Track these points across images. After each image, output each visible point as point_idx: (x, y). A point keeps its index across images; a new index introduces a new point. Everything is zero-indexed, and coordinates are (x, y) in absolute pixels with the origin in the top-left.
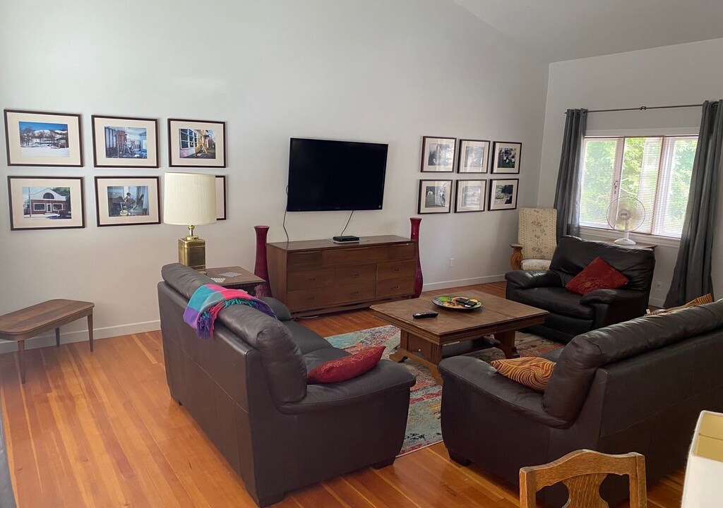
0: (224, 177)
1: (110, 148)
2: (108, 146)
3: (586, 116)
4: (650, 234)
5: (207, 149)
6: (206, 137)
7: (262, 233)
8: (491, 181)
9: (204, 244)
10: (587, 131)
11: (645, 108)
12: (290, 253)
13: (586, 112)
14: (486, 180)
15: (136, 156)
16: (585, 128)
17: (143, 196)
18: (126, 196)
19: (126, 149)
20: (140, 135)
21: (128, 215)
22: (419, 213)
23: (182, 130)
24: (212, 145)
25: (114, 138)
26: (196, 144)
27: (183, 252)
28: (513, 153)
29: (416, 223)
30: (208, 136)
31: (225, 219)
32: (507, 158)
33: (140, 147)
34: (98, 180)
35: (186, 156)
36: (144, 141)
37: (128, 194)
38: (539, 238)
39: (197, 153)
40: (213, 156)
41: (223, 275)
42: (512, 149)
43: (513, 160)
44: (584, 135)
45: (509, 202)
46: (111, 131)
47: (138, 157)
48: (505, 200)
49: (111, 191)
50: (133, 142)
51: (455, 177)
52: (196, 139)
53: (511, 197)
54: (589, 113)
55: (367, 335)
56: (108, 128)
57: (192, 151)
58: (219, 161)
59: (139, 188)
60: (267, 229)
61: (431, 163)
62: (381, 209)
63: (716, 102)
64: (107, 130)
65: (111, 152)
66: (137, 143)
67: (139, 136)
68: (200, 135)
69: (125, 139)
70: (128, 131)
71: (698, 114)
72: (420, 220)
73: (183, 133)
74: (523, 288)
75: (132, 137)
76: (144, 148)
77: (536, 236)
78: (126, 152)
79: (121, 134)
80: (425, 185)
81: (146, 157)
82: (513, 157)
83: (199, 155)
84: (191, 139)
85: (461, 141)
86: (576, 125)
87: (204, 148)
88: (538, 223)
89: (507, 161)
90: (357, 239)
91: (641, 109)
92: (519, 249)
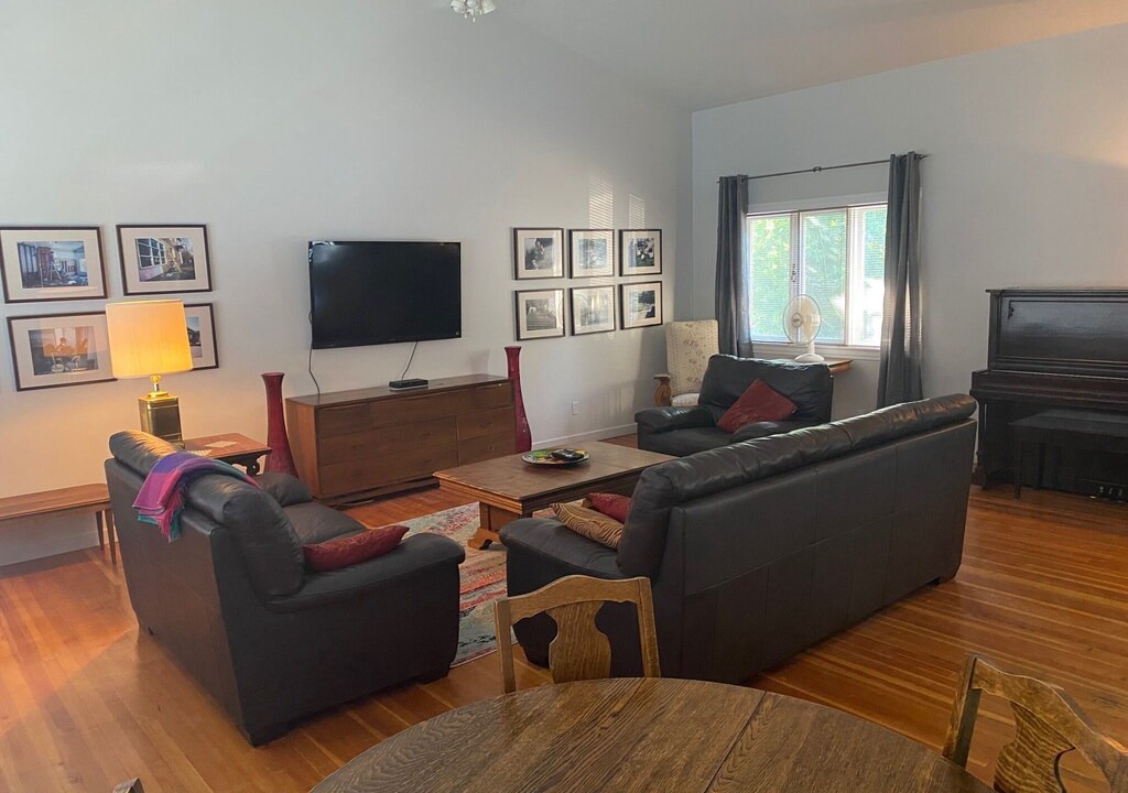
0: (210, 305)
1: (28, 273)
2: (25, 271)
3: (746, 186)
4: (844, 345)
5: (181, 266)
6: (178, 248)
7: (274, 383)
8: (621, 287)
9: (177, 402)
10: (750, 206)
11: (820, 169)
12: (318, 409)
13: (745, 179)
14: (614, 286)
15: (70, 282)
16: (746, 202)
17: (86, 341)
18: (59, 343)
19: (54, 274)
20: (75, 251)
21: (64, 371)
22: (518, 339)
23: (139, 240)
24: (188, 260)
25: (34, 258)
26: (163, 259)
27: (145, 417)
28: (650, 244)
29: (513, 354)
30: (181, 247)
31: (217, 366)
32: (642, 253)
33: (75, 268)
34: (13, 322)
35: (149, 278)
36: (82, 261)
37: (63, 340)
38: (694, 363)
39: (166, 273)
40: (192, 276)
41: (211, 445)
42: (648, 240)
43: (651, 255)
44: (746, 211)
45: (651, 314)
46: (28, 248)
47: (73, 285)
48: (645, 312)
49: (35, 336)
50: (64, 263)
51: (568, 283)
52: (162, 253)
53: (653, 308)
54: (750, 181)
55: (443, 519)
56: (22, 244)
57: (159, 270)
58: (201, 281)
59: (79, 330)
60: (282, 376)
61: (529, 266)
62: (460, 336)
63: (905, 156)
64: (22, 247)
65: (30, 280)
66: (70, 264)
67: (73, 254)
68: (169, 246)
69: (51, 259)
70: (55, 246)
71: (884, 174)
72: (519, 349)
73: (143, 246)
74: (658, 432)
75: (61, 256)
76: (82, 270)
77: (690, 361)
78: (55, 277)
79: (43, 253)
80: (523, 298)
81: (86, 284)
82: (651, 251)
83: (169, 275)
84: (155, 253)
85: (570, 232)
86: (735, 199)
87: (176, 265)
88: (693, 342)
89: (643, 257)
90: (426, 382)
91: (814, 170)
92: (665, 381)
